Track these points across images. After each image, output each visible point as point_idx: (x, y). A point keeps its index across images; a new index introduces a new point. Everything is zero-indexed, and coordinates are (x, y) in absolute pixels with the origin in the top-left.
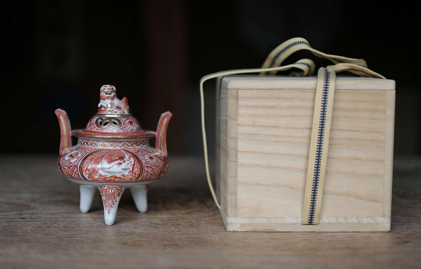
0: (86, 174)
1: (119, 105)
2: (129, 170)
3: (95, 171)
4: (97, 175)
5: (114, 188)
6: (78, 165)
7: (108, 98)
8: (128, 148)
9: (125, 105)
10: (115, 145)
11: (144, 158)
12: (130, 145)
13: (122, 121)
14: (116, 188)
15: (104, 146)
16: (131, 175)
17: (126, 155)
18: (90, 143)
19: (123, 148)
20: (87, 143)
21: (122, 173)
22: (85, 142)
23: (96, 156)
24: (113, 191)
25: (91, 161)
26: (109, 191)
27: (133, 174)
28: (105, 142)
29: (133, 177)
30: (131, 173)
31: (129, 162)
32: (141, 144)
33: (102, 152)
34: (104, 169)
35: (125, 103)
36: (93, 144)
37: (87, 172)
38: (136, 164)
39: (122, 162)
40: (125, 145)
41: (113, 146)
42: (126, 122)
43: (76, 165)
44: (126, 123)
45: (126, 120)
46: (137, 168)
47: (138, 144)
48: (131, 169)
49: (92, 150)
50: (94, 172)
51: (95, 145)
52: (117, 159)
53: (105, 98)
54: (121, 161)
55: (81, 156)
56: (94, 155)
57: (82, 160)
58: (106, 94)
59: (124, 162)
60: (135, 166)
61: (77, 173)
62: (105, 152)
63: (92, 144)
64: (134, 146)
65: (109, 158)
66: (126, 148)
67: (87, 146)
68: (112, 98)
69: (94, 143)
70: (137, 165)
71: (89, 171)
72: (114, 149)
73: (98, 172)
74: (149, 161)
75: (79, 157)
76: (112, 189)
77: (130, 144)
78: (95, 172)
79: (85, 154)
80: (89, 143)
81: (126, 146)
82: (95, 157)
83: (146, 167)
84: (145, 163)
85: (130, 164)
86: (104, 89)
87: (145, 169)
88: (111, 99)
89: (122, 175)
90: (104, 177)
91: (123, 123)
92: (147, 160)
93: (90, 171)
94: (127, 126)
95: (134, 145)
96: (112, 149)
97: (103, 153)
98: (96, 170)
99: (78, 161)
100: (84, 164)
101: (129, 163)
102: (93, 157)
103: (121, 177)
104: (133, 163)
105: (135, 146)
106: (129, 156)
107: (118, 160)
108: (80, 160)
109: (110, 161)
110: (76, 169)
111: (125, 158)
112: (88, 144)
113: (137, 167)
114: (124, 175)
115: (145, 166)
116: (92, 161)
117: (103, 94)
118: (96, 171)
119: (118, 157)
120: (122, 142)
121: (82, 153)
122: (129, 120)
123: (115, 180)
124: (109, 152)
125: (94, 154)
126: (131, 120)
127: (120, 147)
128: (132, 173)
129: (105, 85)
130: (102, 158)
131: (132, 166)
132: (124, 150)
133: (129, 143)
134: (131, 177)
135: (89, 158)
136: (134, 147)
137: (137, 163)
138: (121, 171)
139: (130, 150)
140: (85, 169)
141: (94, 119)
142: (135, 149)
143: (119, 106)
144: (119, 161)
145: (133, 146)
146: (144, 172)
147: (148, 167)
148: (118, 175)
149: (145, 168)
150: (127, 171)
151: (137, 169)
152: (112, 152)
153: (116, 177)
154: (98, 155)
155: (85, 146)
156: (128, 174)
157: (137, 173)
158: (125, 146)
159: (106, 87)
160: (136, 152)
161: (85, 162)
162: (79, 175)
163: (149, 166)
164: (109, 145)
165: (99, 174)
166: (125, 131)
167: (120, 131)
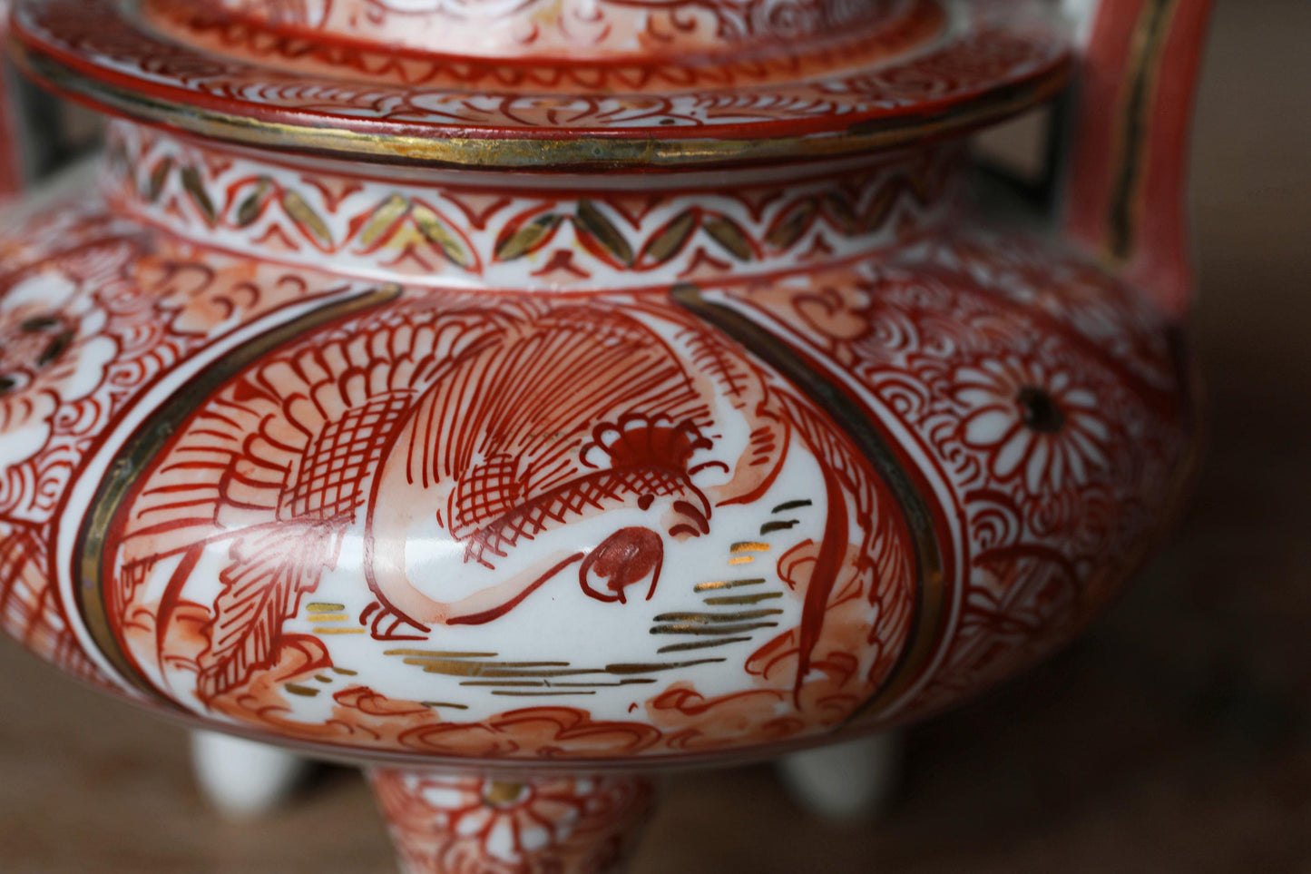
0: (162, 656)
2: (761, 637)
3: (281, 641)
4: (311, 693)
5: (543, 807)
6: (55, 522)
8: (740, 268)
10: (566, 237)
11: (960, 432)
12: (757, 231)
14: (579, 802)
15: (409, 251)
16: (779, 694)
17: (713, 388)
18: (231, 192)
19: (667, 275)
20: (193, 184)
21: (665, 680)
22: (166, 165)
23: (302, 410)
24: (534, 838)
25: (223, 499)
26: (483, 835)
27: (815, 676)
28: (431, 195)
29: (807, 699)
30: (792, 663)
31: (761, 511)
32: (906, 202)
33: (380, 349)
34: (404, 629)
36: (274, 214)
37: (179, 640)
38: (856, 535)
39: (659, 516)
40: (700, 239)
41: (543, 257)
43: (38, 527)
46: (875, 598)
47: (861, 208)
48: (791, 613)
49: (256, 292)
50: (272, 659)
51: (289, 227)
52: (593, 479)
54: (645, 503)
55: (103, 397)
56: (268, 392)
57: (113, 464)
59: (695, 520)
60: (846, 574)
62: (423, 349)
63: (251, 212)
64: (820, 244)
65: (478, 459)
66: (705, 272)
67: (196, 229)
69: (281, 194)
70: (874, 554)
71: (203, 628)
72: (546, 296)
73: (326, 661)
74: (1021, 469)
75: (78, 405)
76: (523, 816)
77: (770, 213)
78: (289, 657)
79: (152, 366)
80: (216, 192)
81: (715, 251)
82: (279, 428)
83: (986, 559)
84: (972, 510)
85: (781, 542)
87: (968, 589)
89: (659, 703)
90: (405, 723)
92: (994, 449)
93: (218, 633)
95: (820, 226)
96: (521, 298)
97: (395, 362)
98: (290, 627)
99: (63, 474)
100: (134, 525)
101: (753, 534)
102: (262, 433)
103: (640, 716)
104: (812, 524)
105: (832, 238)
106: (761, 411)
107: (609, 493)
108: (88, 457)
109: (501, 504)
110: (34, 576)
111: (700, 456)
112: (205, 204)
113: (867, 578)
114: (692, 702)
115: (975, 548)
116: (237, 491)
118: (295, 640)
119: (610, 438)
120: (654, 199)
121: (118, 340)
123: (569, 746)
124: (474, 351)
125: (279, 375)
127: (636, 266)
128: (804, 668)
130: (386, 450)
131: (803, 575)
132: (682, 303)
133: (755, 197)
134: (783, 708)
135: (199, 436)
136: (820, 257)
137: (864, 520)
138: (645, 648)
139: (762, 296)
140: (152, 591)
142: (829, 279)
144: (620, 514)
145: (804, 245)
146: (961, 625)
147: (1019, 549)
148: (609, 704)
149: (979, 576)
150: (737, 653)
151: (864, 612)
152: (523, 343)
153: (578, 723)
154: (331, 399)
155: (175, 224)
156: (747, 683)
157: (867, 657)
158: (701, 255)
160: (845, 326)
161: (142, 502)
162: (75, 644)
163: (1028, 537)
164: (485, 241)
165: (342, 683)
166: (748, 20)
167: (690, 27)
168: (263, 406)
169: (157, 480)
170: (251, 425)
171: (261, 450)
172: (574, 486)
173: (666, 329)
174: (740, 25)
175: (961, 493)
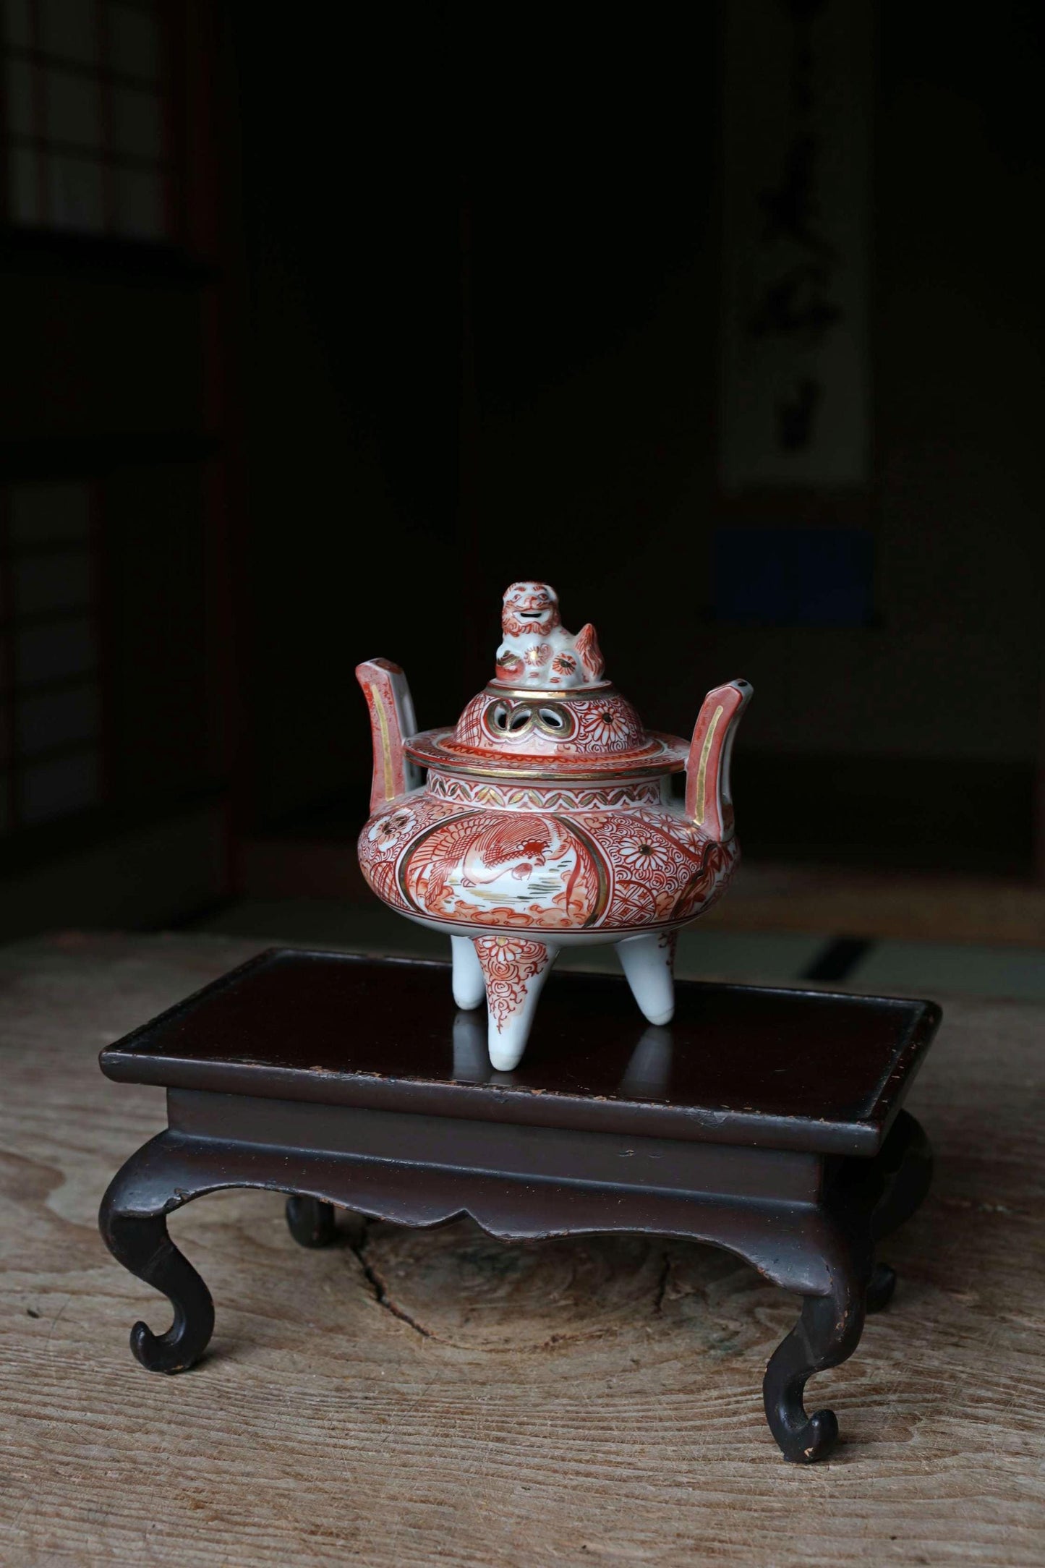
0: (418, 895)
1: (567, 654)
2: (556, 893)
3: (443, 888)
4: (449, 902)
5: (511, 946)
6: (396, 861)
7: (528, 629)
8: (572, 810)
9: (587, 654)
10: (526, 799)
11: (619, 851)
12: (577, 801)
13: (575, 712)
14: (522, 947)
15: (488, 801)
16: (562, 910)
17: (555, 836)
18: (449, 787)
19: (551, 810)
20: (442, 786)
21: (532, 902)
22: (437, 780)
23: (454, 835)
24: (510, 957)
25: (433, 854)
26: (497, 955)
27: (571, 906)
28: (494, 787)
29: (571, 913)
30: (564, 901)
31: (559, 862)
32: (625, 798)
33: (477, 823)
34: (470, 884)
35: (588, 648)
36: (459, 792)
37: (422, 890)
38: (582, 870)
39: (533, 861)
40: (561, 801)
41: (520, 803)
42: (588, 717)
43: (392, 863)
44: (590, 721)
45: (589, 709)
46: (586, 887)
47: (609, 798)
48: (564, 888)
49: (452, 810)
50: (441, 893)
51: (461, 795)
52: (518, 852)
53: (520, 630)
54: (530, 858)
55: (411, 833)
56: (448, 831)
57: (411, 847)
58: (523, 615)
59: (541, 862)
60: (579, 880)
61: (394, 888)
62: (487, 823)
63: (454, 791)
64: (595, 805)
65: (492, 846)
66: (562, 810)
67: (442, 797)
68: (541, 631)
69: (460, 786)
70: (587, 876)
71: (426, 885)
72: (520, 813)
73: (453, 893)
74: (635, 862)
75: (405, 835)
76: (506, 950)
77: (581, 796)
78: (445, 892)
79: (423, 826)
80: (446, 787)
81: (565, 804)
82: (449, 839)
83: (620, 882)
84: (617, 869)
85: (562, 869)
86: (516, 597)
87: (614, 890)
88: (540, 633)
89: (531, 908)
90: (472, 912)
91: (580, 719)
92: (627, 856)
93: (429, 886)
94: (594, 730)
95: (595, 801)
96: (515, 813)
97: (479, 826)
98: (445, 884)
99: (399, 850)
100: (413, 860)
101: (556, 868)
102: (445, 840)
103: (527, 912)
104: (571, 866)
105: (599, 804)
106: (565, 841)
107: (521, 855)
108: (405, 846)
109: (496, 857)
110: (390, 875)
111: (546, 849)
112: (444, 790)
113: (585, 881)
114: (539, 909)
115: (617, 879)
116: (437, 852)
117: (514, 617)
118: (446, 887)
119: (525, 843)
120: (549, 790)
121: (417, 821)
122: (600, 709)
123: (512, 921)
124: (499, 824)
125: (452, 828)
126: (606, 708)
127: (544, 807)
128: (568, 903)
129: (518, 585)
130: (472, 843)
131: (567, 879)
132: (554, 818)
133: (576, 792)
134: (564, 915)
135: (431, 840)
136: (595, 809)
137: (585, 867)
138: (526, 893)
139: (577, 818)
140: (415, 877)
141: (482, 704)
142: (596, 815)
143: (566, 660)
144: (523, 860)
145: (591, 806)
146: (613, 899)
147: (630, 882)
148: (520, 908)
149: (617, 886)
150: (550, 896)
151: (584, 891)
152: (511, 823)
153: (512, 914)
154: (462, 833)
155: (438, 796)
156: (553, 905)
157: (586, 903)
158: (561, 805)
159: (522, 589)
160: (597, 825)
161: (416, 855)
162: (399, 895)
163: (634, 879)
164: (506, 799)
165: (456, 899)
166: (585, 748)
167: (568, 749)
168: (446, 834)
169: (420, 850)
170: (442, 838)
171: (444, 843)
172: (513, 853)
173: (547, 822)
174: (583, 750)
175: (614, 865)
